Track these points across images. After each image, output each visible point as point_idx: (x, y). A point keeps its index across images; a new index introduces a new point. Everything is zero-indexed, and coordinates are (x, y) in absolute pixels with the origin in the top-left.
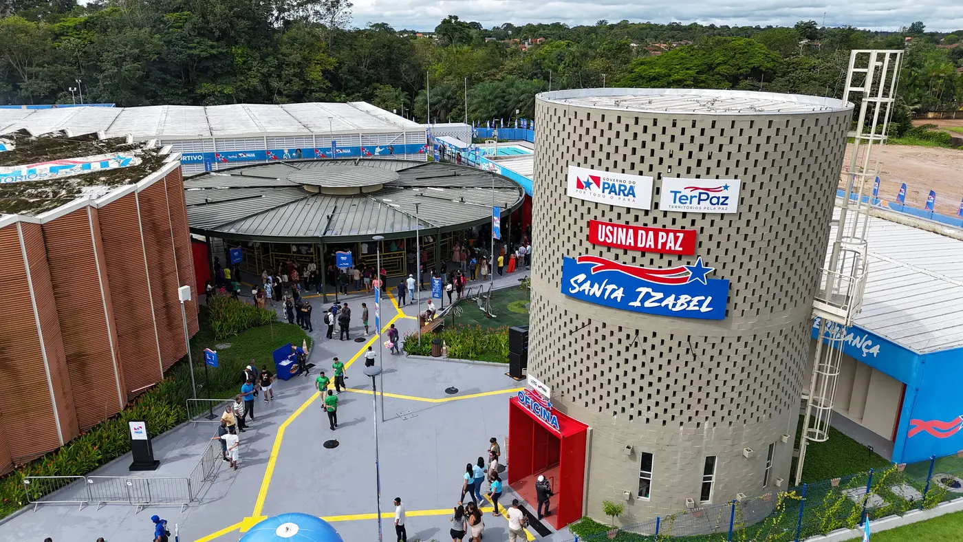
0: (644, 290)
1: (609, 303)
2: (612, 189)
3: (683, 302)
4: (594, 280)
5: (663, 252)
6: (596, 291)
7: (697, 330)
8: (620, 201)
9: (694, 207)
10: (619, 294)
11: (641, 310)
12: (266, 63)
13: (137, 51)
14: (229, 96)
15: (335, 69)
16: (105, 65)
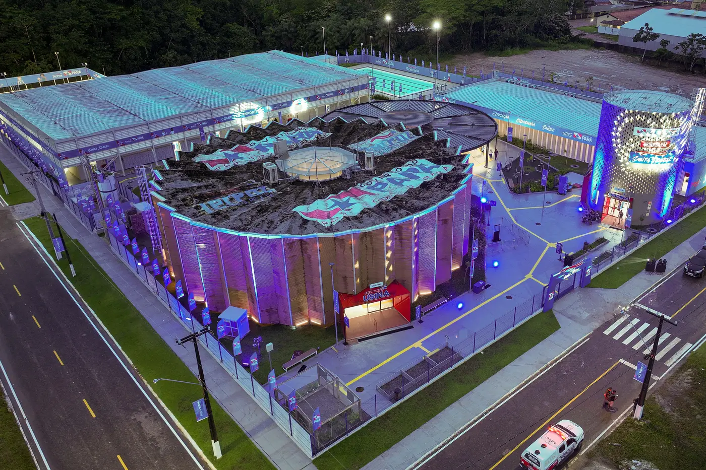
12: (159, 18)
13: (77, 22)
14: (141, 48)
15: (202, 17)
16: (54, 36)
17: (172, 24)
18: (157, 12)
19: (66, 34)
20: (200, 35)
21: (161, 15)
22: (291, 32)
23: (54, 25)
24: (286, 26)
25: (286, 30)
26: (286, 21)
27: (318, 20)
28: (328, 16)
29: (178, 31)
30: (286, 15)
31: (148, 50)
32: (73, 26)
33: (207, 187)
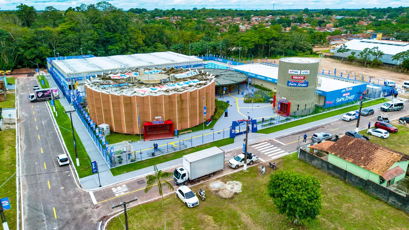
0: (299, 84)
1: (295, 86)
2: (295, 72)
3: (304, 85)
4: (292, 83)
5: (301, 79)
6: (293, 85)
7: (305, 88)
8: (296, 73)
9: (305, 74)
10: (296, 85)
11: (299, 86)
12: (126, 38)
13: (92, 37)
14: (117, 50)
15: (145, 39)
16: (82, 42)
17: (131, 41)
18: (125, 36)
19: (87, 42)
20: (143, 46)
21: (127, 37)
22: (182, 47)
23: (82, 38)
24: (180, 44)
25: (180, 46)
26: (181, 43)
27: (194, 42)
28: (199, 41)
29: (133, 44)
30: (181, 40)
31: (120, 51)
32: (90, 39)
33: (106, 82)
